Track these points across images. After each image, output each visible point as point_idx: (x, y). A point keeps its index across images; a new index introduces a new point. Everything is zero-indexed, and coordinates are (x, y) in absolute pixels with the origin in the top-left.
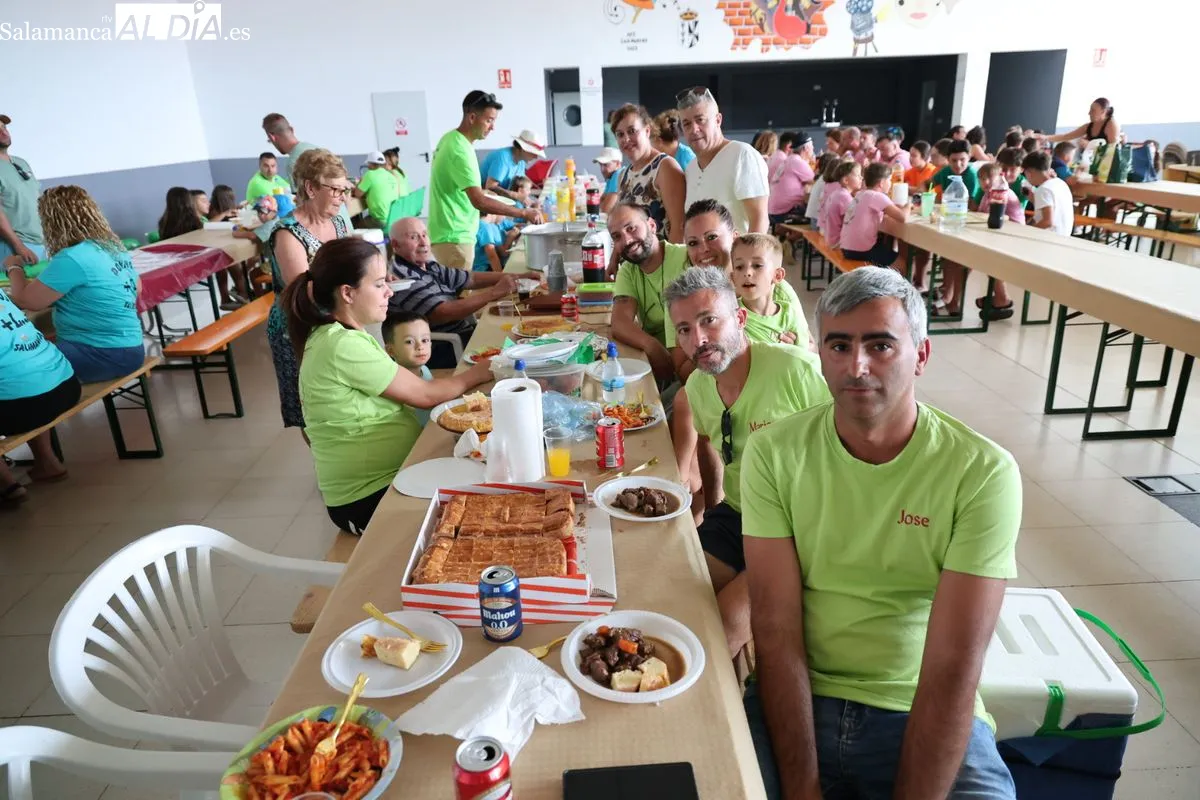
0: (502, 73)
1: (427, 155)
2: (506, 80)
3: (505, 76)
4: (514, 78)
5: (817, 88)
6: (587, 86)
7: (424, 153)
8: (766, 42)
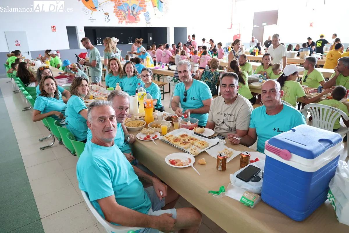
0: (52, 27)
1: (28, 52)
2: (54, 29)
3: (54, 28)
4: (57, 28)
5: (122, 34)
6: (80, 32)
7: (27, 51)
8: (126, 22)
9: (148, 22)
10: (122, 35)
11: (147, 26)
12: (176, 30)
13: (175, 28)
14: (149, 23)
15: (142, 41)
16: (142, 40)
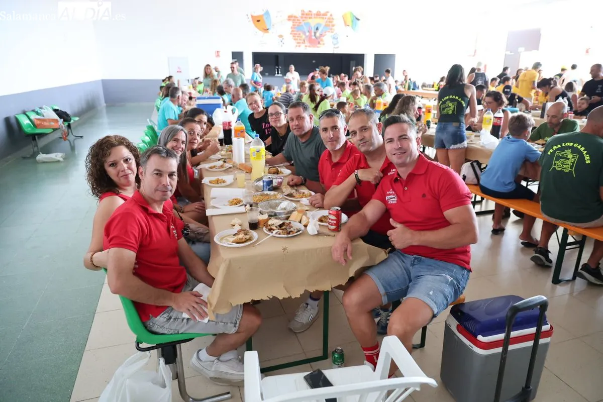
0: (216, 52)
2: (218, 55)
4: (220, 54)
8: (306, 46)
9: (336, 46)
10: (314, 63)
11: (334, 51)
12: (378, 57)
13: (376, 56)
14: (337, 48)
15: (328, 71)
16: (328, 69)
